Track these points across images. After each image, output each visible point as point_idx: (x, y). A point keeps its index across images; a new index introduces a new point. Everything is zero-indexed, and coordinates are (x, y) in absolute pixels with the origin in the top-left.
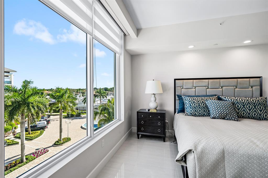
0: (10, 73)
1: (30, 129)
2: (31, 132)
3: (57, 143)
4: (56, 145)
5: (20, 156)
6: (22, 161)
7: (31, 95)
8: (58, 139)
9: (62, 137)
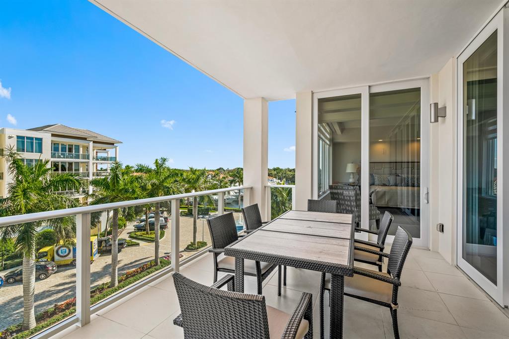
0: (115, 145)
1: (148, 228)
2: (149, 232)
3: (190, 247)
4: (190, 249)
5: (154, 258)
6: (156, 264)
7: (169, 176)
8: (191, 243)
9: (197, 240)
